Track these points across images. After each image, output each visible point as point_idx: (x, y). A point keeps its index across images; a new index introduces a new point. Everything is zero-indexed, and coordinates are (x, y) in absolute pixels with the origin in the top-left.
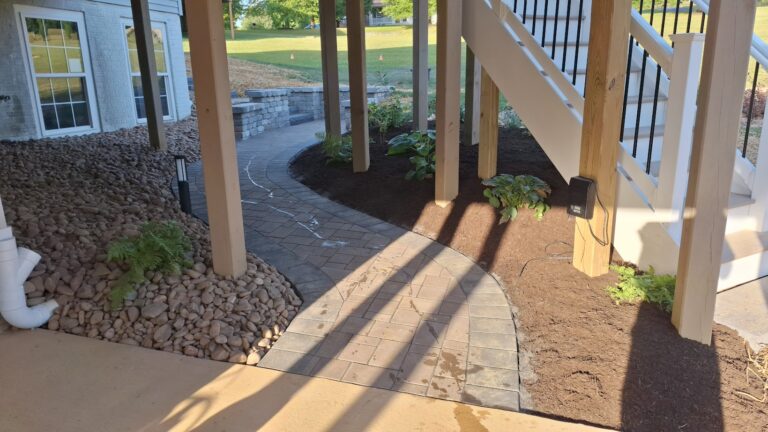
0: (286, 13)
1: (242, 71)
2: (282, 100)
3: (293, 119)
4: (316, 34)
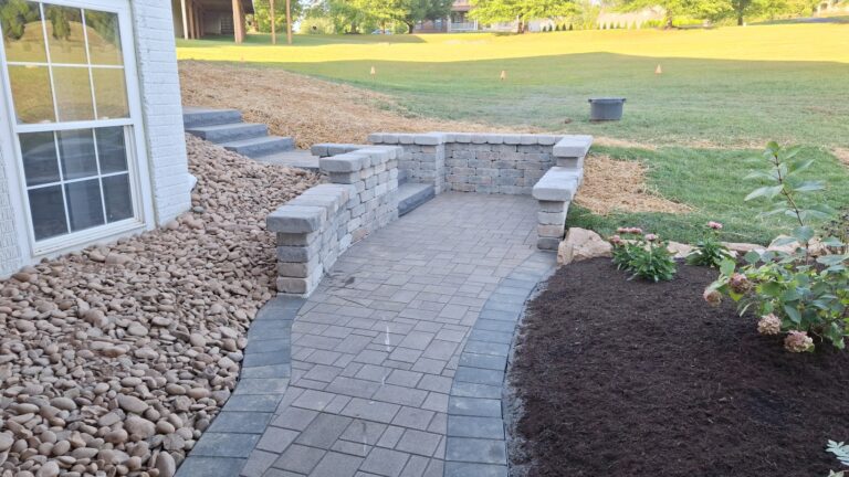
0: (353, 15)
1: (303, 96)
2: (387, 170)
3: (404, 202)
4: (391, 40)
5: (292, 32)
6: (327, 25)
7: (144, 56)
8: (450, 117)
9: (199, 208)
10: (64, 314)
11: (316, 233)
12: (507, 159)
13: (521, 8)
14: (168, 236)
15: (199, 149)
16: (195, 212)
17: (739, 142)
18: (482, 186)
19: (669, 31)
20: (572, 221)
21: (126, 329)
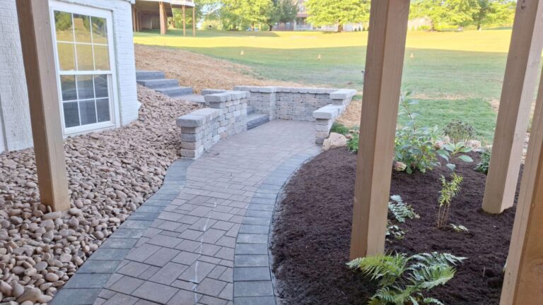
0: (234, 18)
1: (199, 66)
2: (241, 104)
3: (251, 122)
4: (257, 35)
5: (196, 28)
6: (218, 25)
7: (118, 40)
8: (283, 80)
9: (142, 119)
10: (83, 156)
11: (200, 129)
12: (310, 101)
13: (339, 17)
14: (128, 130)
15: (141, 91)
16: (140, 120)
17: (442, 96)
18: (296, 116)
19: (432, 33)
20: (333, 129)
21: (111, 163)
